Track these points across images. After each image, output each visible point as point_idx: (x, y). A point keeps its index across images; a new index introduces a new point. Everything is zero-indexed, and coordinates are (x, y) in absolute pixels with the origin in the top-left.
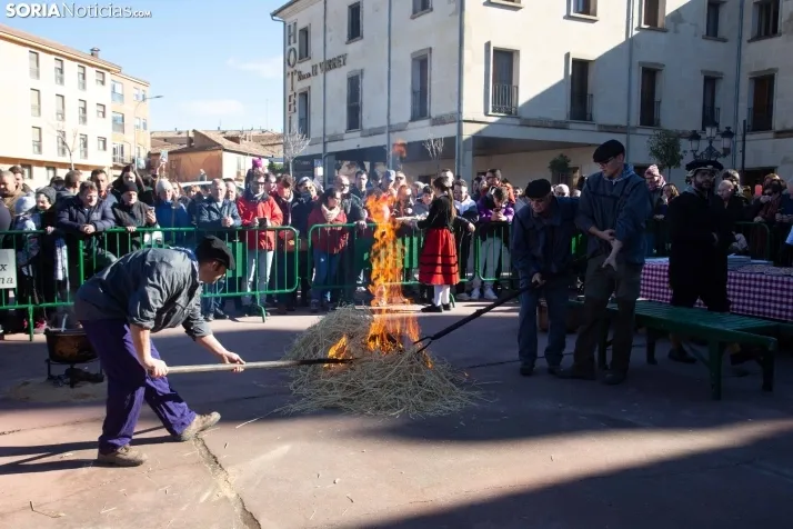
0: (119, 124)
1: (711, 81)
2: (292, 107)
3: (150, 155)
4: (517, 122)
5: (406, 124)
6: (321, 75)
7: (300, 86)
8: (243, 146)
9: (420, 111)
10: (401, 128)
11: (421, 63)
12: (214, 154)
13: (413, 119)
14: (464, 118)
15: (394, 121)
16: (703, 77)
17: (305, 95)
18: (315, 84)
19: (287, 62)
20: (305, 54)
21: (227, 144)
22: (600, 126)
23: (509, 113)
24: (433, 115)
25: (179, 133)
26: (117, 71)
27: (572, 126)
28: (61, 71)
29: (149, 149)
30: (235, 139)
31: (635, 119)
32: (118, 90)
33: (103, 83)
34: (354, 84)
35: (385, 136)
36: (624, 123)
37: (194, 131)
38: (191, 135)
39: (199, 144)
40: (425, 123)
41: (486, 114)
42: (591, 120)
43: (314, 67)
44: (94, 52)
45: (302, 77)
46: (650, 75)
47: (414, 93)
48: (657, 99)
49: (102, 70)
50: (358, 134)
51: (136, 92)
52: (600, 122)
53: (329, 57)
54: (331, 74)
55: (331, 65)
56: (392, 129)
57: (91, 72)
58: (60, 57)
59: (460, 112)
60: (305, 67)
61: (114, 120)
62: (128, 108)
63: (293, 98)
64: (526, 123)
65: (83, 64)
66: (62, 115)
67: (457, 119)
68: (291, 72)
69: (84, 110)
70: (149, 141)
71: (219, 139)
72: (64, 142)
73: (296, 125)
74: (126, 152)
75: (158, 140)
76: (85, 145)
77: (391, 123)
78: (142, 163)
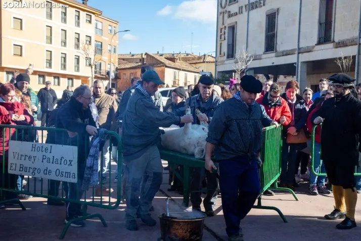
0: (99, 49)
2: (223, 37)
3: (117, 69)
5: (313, 47)
6: (245, 14)
7: (229, 22)
8: (178, 64)
9: (325, 36)
10: (309, 50)
12: (160, 69)
13: (319, 43)
15: (303, 45)
17: (233, 28)
18: (241, 20)
19: (220, 4)
21: (167, 62)
24: (336, 40)
25: (133, 56)
28: (65, 14)
29: (117, 65)
30: (172, 59)
32: (100, 26)
33: (90, 22)
34: (272, 20)
35: (295, 56)
37: (146, 54)
38: (144, 56)
39: (150, 62)
40: (330, 45)
43: (241, 8)
44: (84, 2)
45: (230, 15)
47: (320, 24)
49: (90, 14)
50: (273, 55)
51: (110, 28)
53: (251, 2)
54: (253, 13)
55: (253, 6)
56: (300, 51)
57: (83, 14)
58: (65, 5)
59: (360, 37)
60: (234, 8)
61: (96, 46)
62: (105, 39)
63: (223, 30)
65: (78, 9)
66: (64, 43)
67: (357, 42)
68: (223, 12)
69: (78, 39)
70: (117, 60)
71: (162, 59)
72: (65, 61)
73: (225, 49)
74: (103, 68)
75: (122, 60)
76: (78, 63)
77: (300, 47)
78: (112, 75)
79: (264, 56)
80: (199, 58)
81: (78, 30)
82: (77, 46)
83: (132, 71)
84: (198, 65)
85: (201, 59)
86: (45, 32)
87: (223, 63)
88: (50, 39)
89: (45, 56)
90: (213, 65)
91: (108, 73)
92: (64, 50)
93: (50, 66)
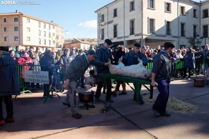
0: (57, 37)
1: (195, 27)
2: (100, 33)
3: (64, 44)
4: (155, 35)
5: (129, 36)
6: (107, 25)
7: (102, 28)
8: (85, 42)
9: (132, 33)
10: (127, 37)
11: (132, 22)
12: (79, 44)
13: (130, 35)
14: (143, 34)
15: (126, 35)
16: (193, 26)
17: (103, 30)
18: (105, 27)
19: (98, 22)
20: (103, 20)
21: (81, 41)
22: (173, 36)
23: (153, 33)
24: (135, 34)
25: (69, 39)
26: (57, 25)
27: (167, 36)
28: (45, 26)
29: (64, 43)
30: (83, 40)
31: (180, 35)
32: (57, 30)
33: (54, 28)
34: (115, 27)
35: (123, 39)
36: (178, 36)
37: (74, 39)
38: (73, 40)
39: (75, 42)
40: (134, 35)
41: (148, 33)
42: (171, 35)
43: (105, 23)
44: (52, 22)
45: (102, 26)
46: (183, 25)
47: (130, 29)
48: (184, 30)
49: (54, 25)
50: (116, 38)
51: (61, 30)
52: (173, 35)
53: (108, 21)
54: (109, 25)
55: (109, 23)
56: (125, 37)
57: (51, 26)
58: (45, 23)
59: (142, 33)
60: (103, 23)
61: (56, 36)
62: (59, 34)
63: (100, 30)
64: (157, 36)
65: (50, 24)
66: (45, 36)
67: (142, 34)
68: (99, 24)
69: (50, 34)
70: (64, 41)
71: (80, 41)
72: (45, 42)
73: (101, 37)
74: (59, 44)
75: (66, 41)
76: (50, 42)
77: (125, 36)
78: (62, 46)
79: (113, 39)
80: (92, 40)
81: (50, 31)
82: (50, 37)
83: (69, 45)
84: (92, 42)
85: (93, 40)
86: (38, 32)
87: (100, 41)
88: (40, 35)
89: (38, 41)
90: (97, 42)
91: (61, 46)
92: (45, 38)
93: (40, 44)
